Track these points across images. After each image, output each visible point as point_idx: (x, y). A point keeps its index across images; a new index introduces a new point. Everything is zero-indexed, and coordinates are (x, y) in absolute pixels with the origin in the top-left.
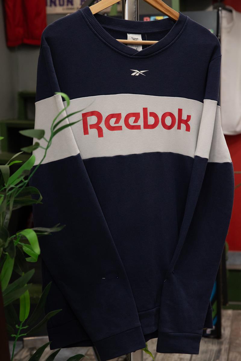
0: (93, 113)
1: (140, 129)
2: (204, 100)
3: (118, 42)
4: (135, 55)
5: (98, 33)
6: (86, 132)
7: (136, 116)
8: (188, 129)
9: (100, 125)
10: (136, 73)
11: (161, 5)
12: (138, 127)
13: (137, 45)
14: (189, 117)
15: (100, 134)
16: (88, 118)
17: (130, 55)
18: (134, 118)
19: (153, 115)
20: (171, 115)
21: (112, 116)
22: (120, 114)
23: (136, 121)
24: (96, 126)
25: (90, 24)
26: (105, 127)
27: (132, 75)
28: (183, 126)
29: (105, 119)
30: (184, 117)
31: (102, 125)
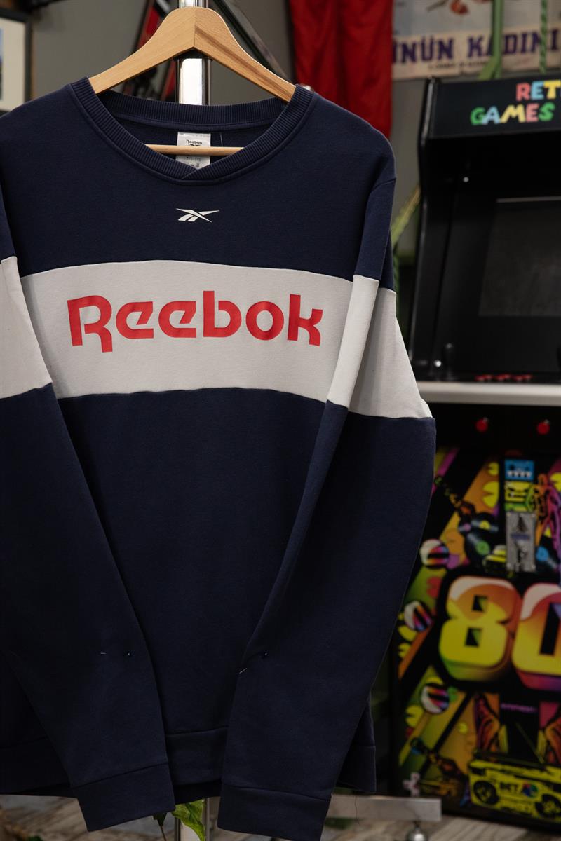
0: (91, 300)
1: (195, 336)
2: (355, 277)
3: (150, 149)
4: (187, 179)
5: (104, 131)
6: (77, 339)
7: (188, 308)
8: (315, 339)
9: (106, 326)
10: (188, 216)
11: (254, 70)
12: (191, 333)
13: (199, 155)
14: (317, 314)
15: (107, 345)
16: (82, 310)
17: (176, 178)
18: (182, 313)
19: (227, 306)
20: (271, 307)
21: (133, 307)
22: (151, 303)
23: (185, 319)
24: (98, 328)
25: (89, 113)
26: (117, 330)
27: (180, 220)
28: (303, 333)
29: (117, 313)
30: (305, 314)
31: (111, 326)
